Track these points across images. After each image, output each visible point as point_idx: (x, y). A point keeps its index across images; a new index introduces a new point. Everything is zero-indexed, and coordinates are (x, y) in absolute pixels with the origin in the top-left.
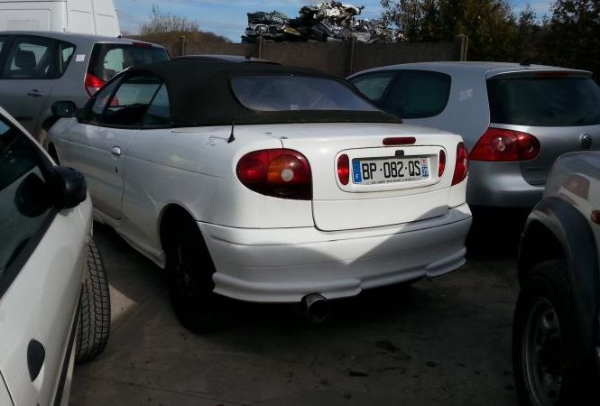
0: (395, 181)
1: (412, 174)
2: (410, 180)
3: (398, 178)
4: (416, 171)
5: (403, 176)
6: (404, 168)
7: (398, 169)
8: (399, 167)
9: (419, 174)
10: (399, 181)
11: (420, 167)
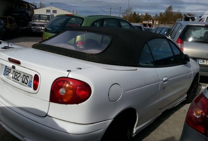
0: (14, 81)
1: (23, 82)
2: (21, 84)
3: (16, 80)
4: (26, 81)
5: (19, 80)
6: (20, 77)
7: (18, 76)
8: (18, 75)
9: (26, 84)
10: (16, 82)
11: (29, 80)
